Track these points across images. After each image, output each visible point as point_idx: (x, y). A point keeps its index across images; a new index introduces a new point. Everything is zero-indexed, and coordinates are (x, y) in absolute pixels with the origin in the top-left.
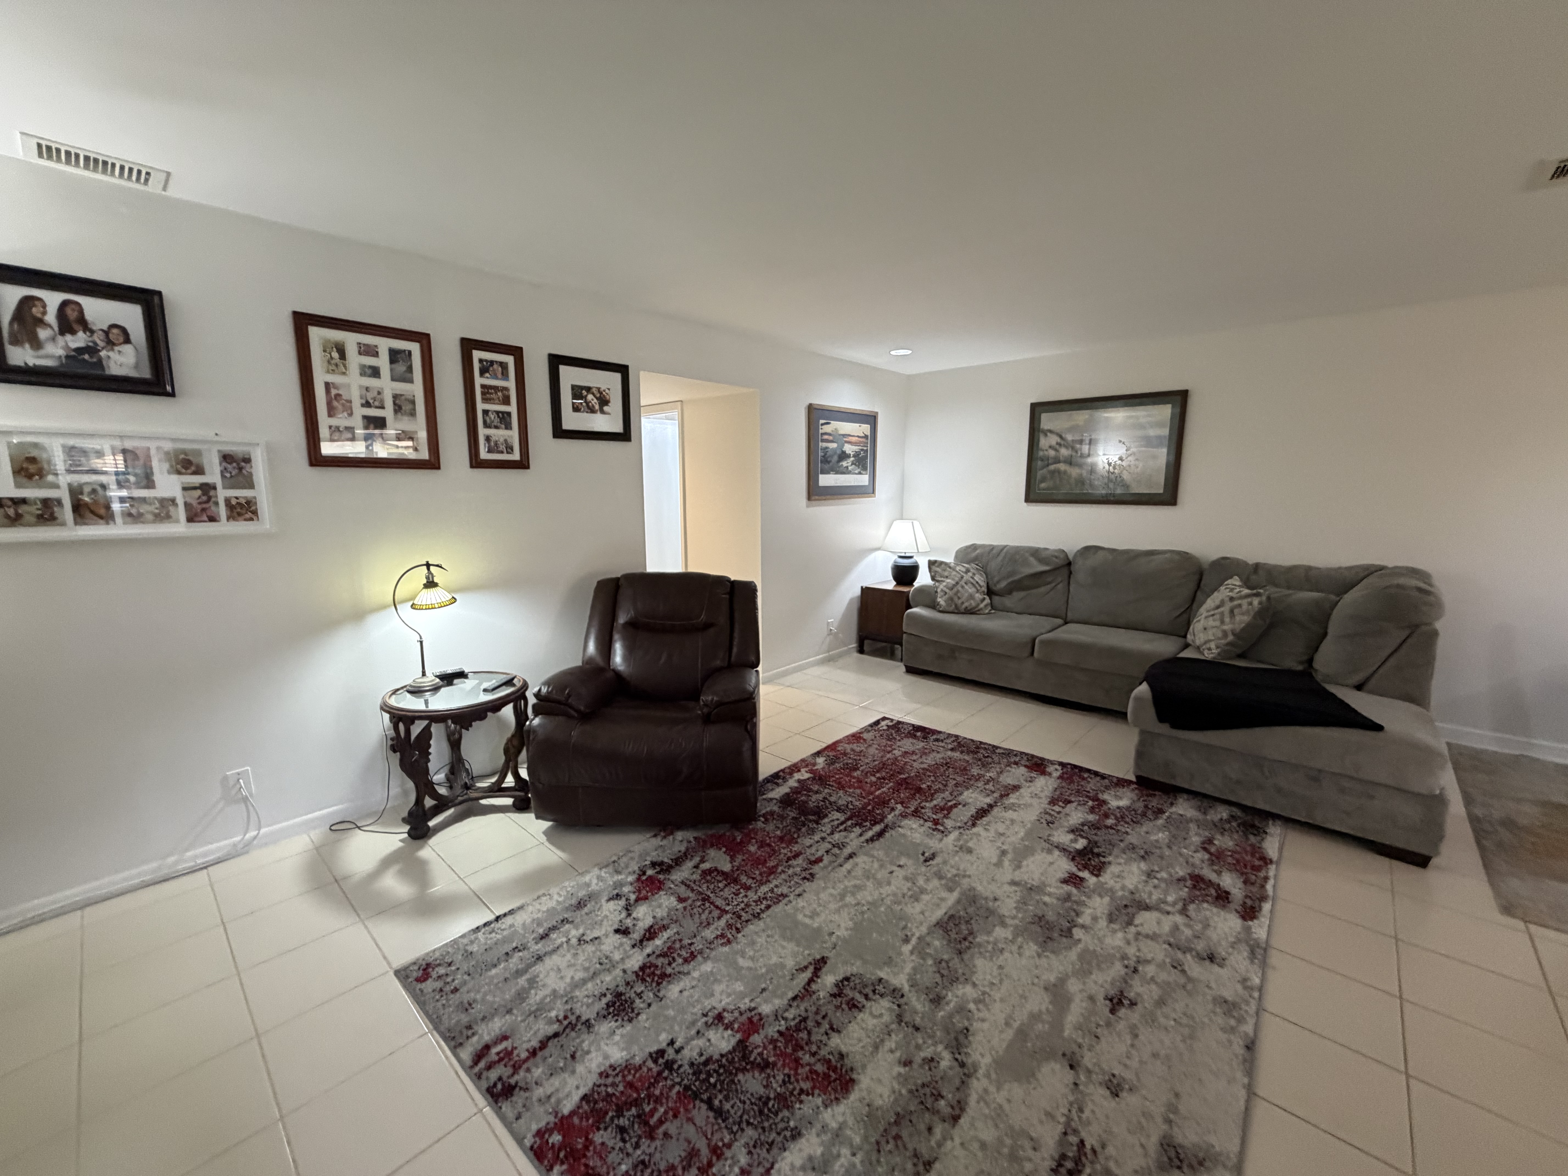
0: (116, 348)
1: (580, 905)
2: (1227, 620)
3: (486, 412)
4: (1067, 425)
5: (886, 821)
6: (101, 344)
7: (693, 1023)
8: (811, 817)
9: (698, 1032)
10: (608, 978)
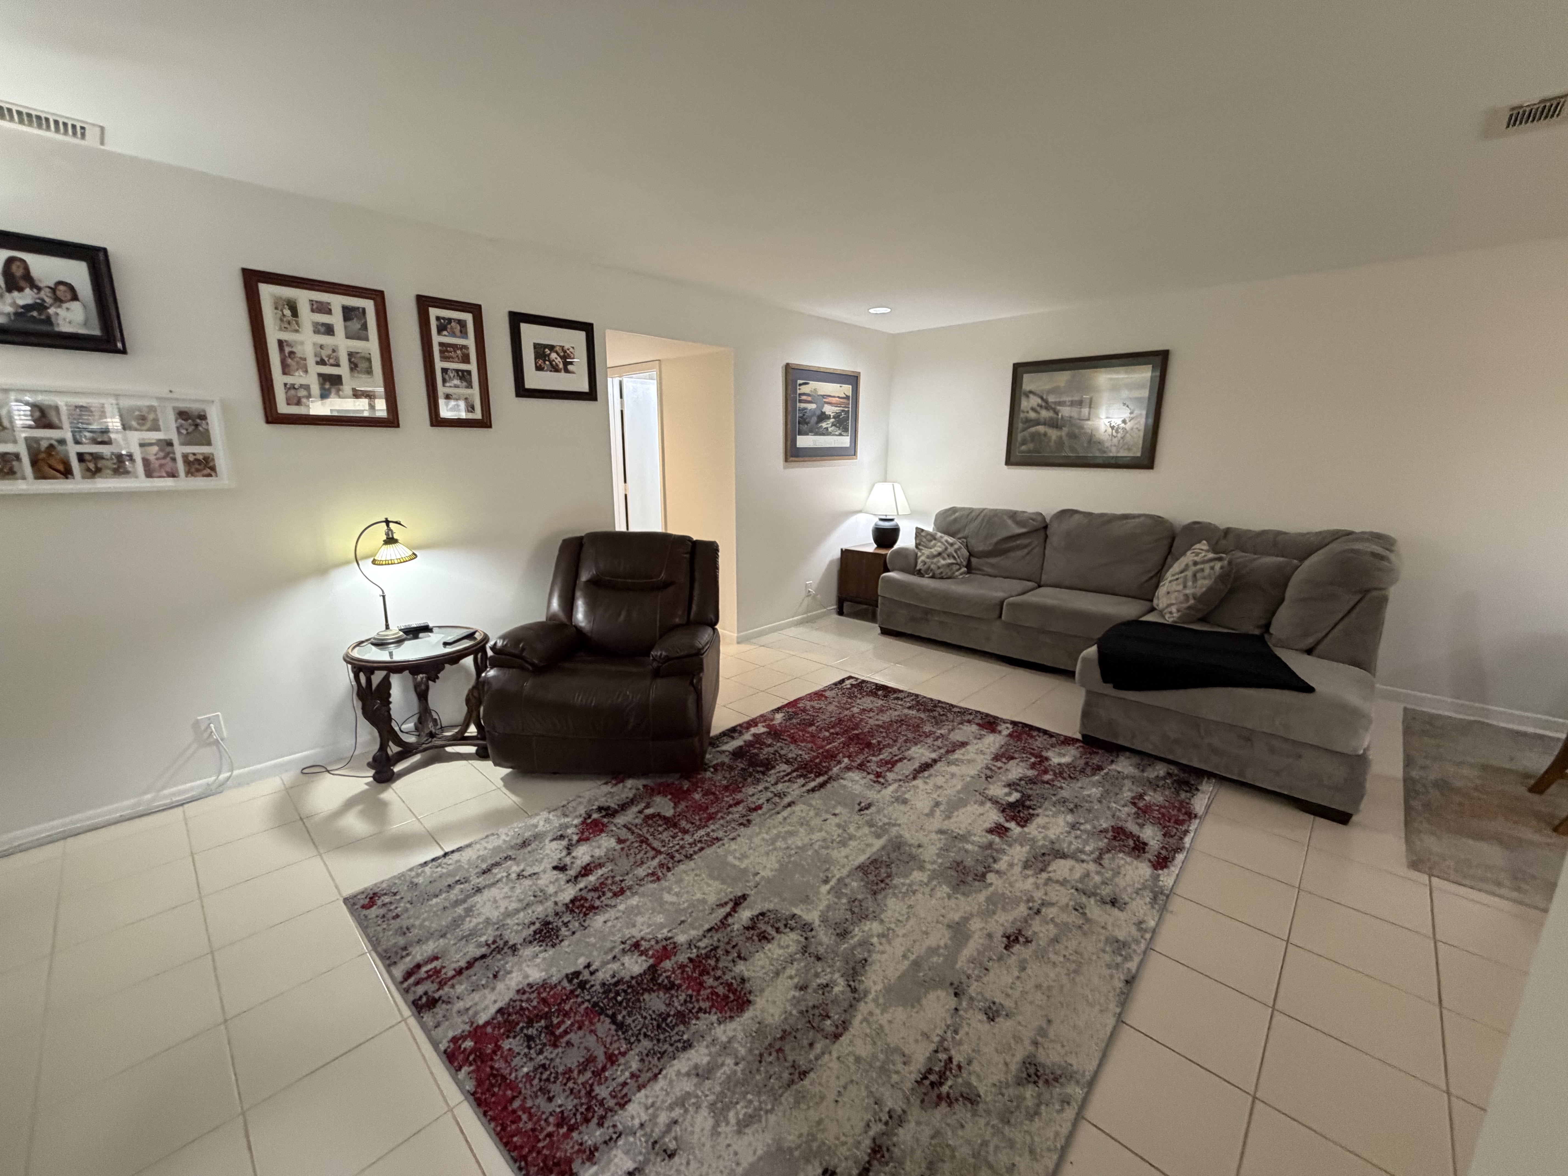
0: (65, 305)
1: (525, 844)
2: (1190, 584)
3: (445, 371)
4: (1048, 387)
5: (830, 773)
6: (49, 301)
7: (612, 949)
8: (758, 769)
9: (614, 957)
10: (540, 909)
